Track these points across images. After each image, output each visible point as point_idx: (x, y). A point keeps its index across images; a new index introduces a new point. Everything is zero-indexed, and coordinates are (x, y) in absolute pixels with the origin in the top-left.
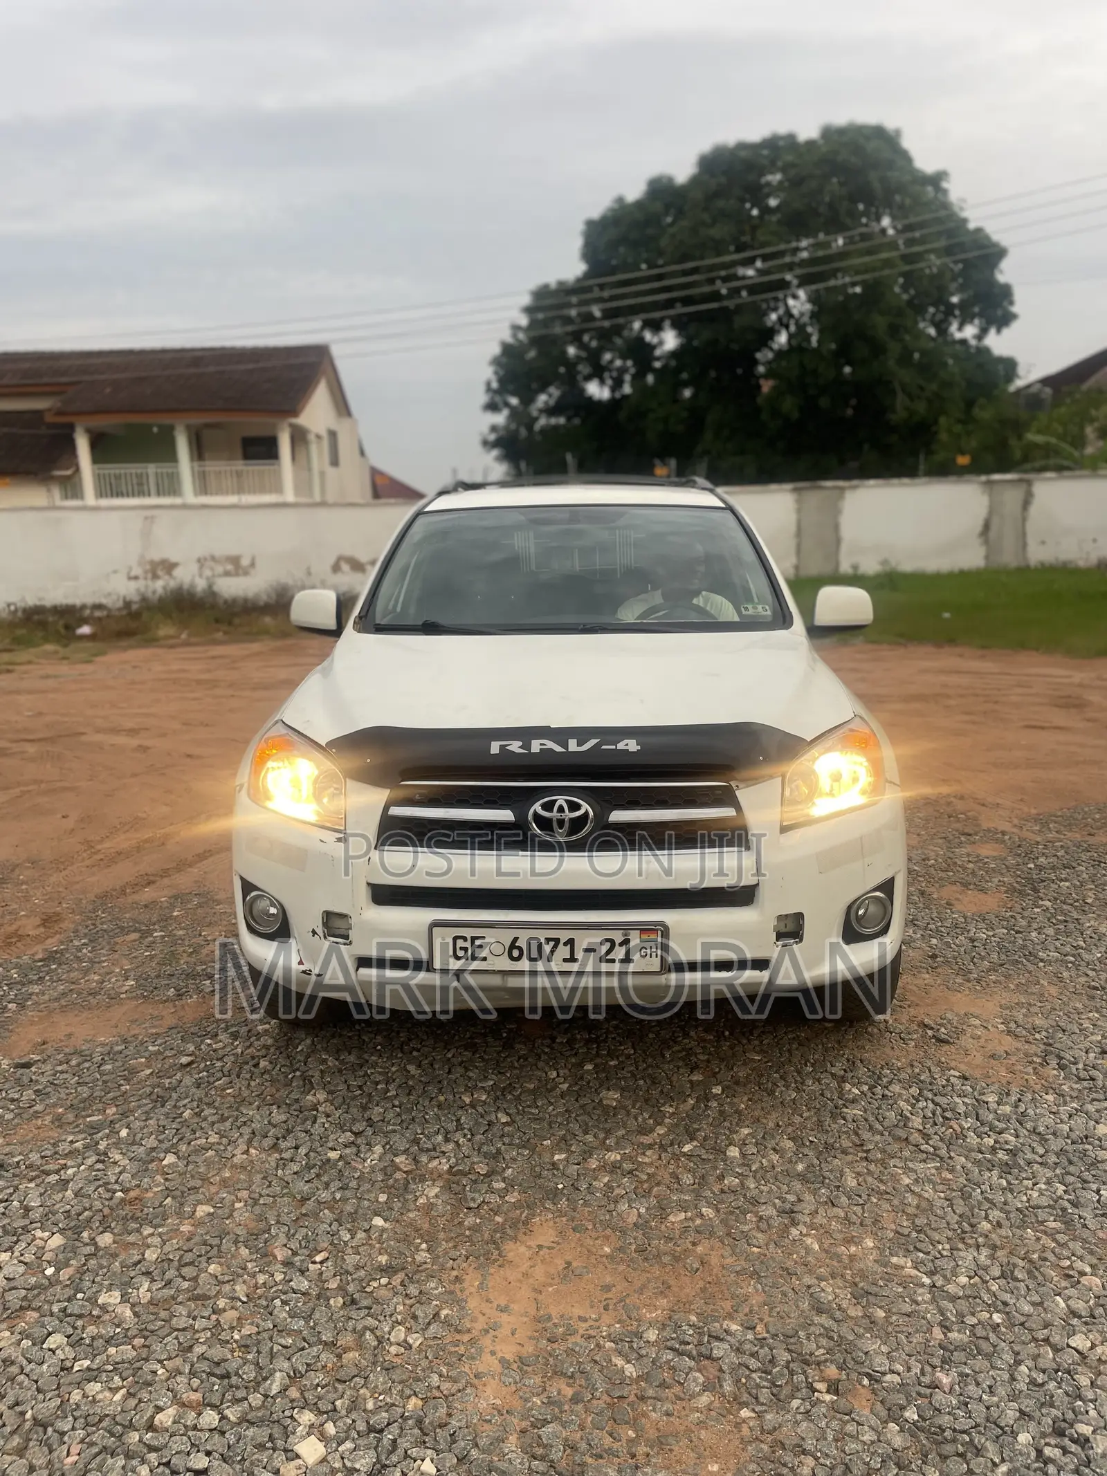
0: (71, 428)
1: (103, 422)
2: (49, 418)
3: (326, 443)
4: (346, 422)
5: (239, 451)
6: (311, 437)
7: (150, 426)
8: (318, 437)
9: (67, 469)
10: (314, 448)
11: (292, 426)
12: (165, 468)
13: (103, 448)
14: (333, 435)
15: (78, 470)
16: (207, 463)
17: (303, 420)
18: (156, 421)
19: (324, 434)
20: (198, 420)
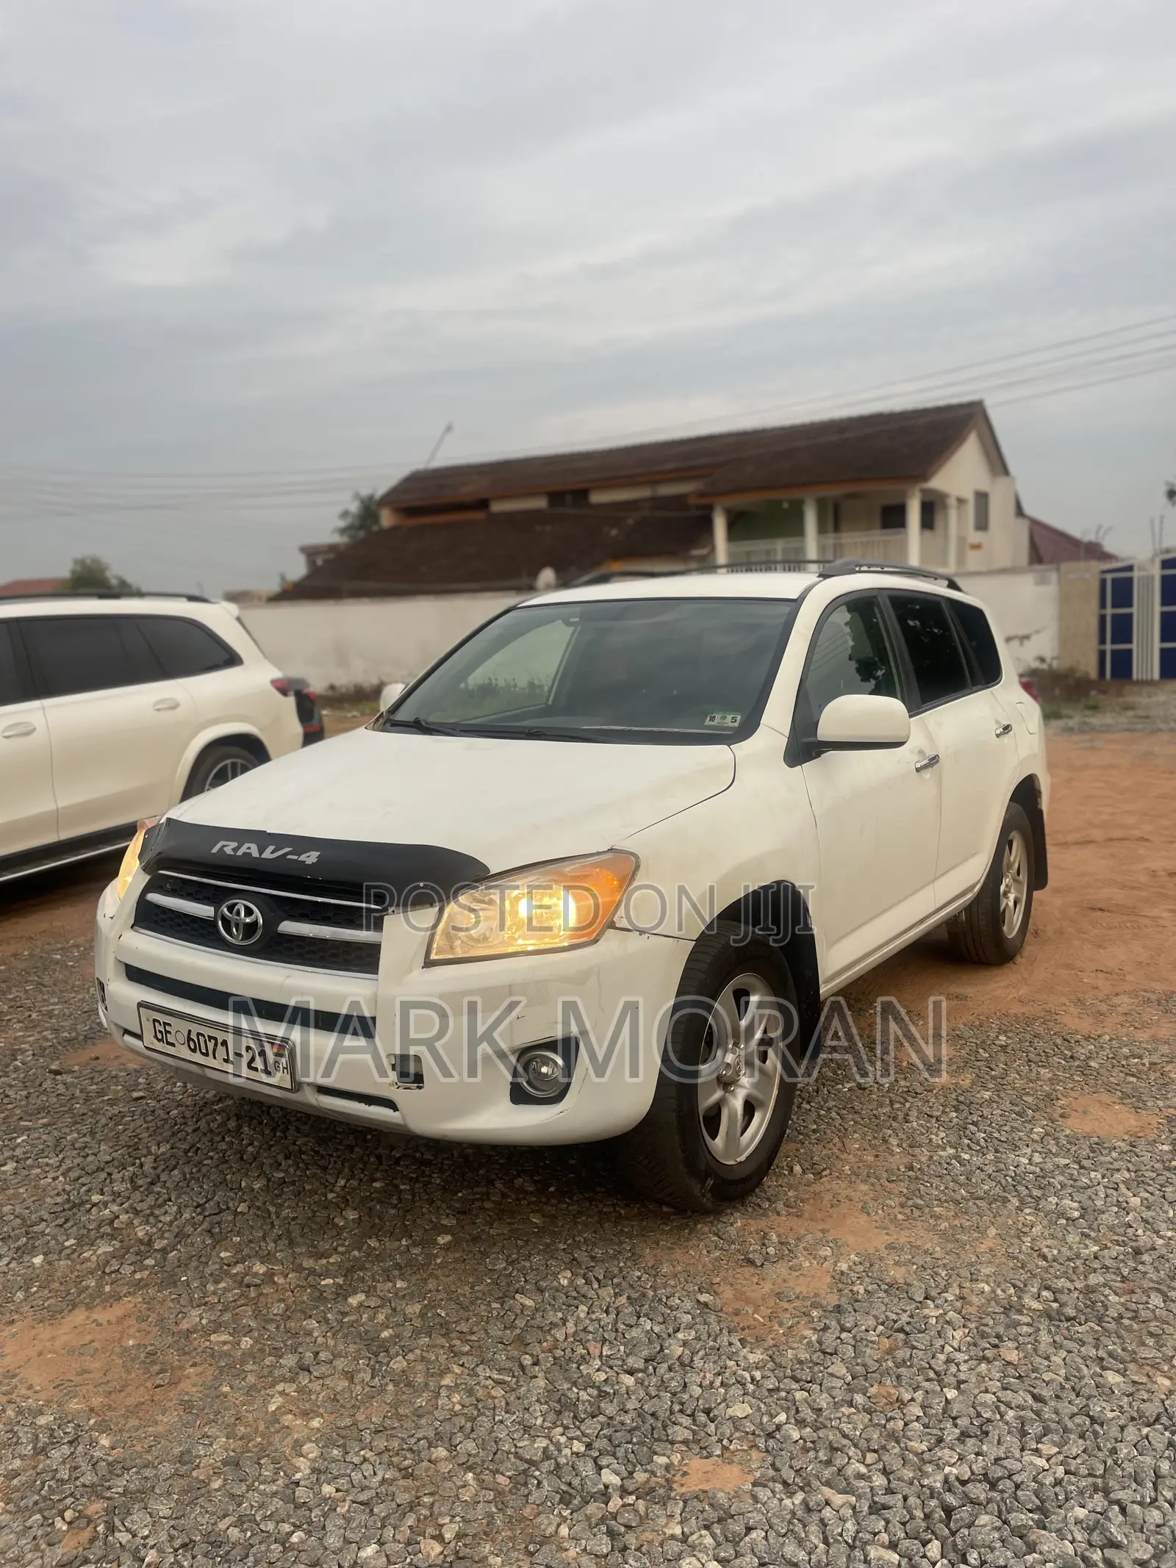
0: (710, 508)
1: (739, 501)
2: (692, 501)
3: (971, 509)
4: (1002, 481)
5: (878, 521)
6: (952, 502)
7: (779, 503)
8: (961, 501)
9: (703, 547)
10: (953, 514)
11: (924, 492)
12: (790, 543)
13: (741, 525)
14: (982, 498)
15: (713, 549)
16: (844, 535)
17: (939, 482)
18: (785, 497)
19: (970, 497)
20: (833, 492)
